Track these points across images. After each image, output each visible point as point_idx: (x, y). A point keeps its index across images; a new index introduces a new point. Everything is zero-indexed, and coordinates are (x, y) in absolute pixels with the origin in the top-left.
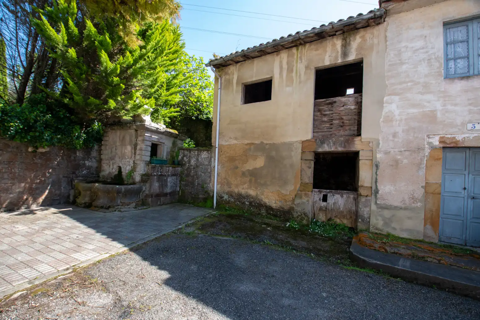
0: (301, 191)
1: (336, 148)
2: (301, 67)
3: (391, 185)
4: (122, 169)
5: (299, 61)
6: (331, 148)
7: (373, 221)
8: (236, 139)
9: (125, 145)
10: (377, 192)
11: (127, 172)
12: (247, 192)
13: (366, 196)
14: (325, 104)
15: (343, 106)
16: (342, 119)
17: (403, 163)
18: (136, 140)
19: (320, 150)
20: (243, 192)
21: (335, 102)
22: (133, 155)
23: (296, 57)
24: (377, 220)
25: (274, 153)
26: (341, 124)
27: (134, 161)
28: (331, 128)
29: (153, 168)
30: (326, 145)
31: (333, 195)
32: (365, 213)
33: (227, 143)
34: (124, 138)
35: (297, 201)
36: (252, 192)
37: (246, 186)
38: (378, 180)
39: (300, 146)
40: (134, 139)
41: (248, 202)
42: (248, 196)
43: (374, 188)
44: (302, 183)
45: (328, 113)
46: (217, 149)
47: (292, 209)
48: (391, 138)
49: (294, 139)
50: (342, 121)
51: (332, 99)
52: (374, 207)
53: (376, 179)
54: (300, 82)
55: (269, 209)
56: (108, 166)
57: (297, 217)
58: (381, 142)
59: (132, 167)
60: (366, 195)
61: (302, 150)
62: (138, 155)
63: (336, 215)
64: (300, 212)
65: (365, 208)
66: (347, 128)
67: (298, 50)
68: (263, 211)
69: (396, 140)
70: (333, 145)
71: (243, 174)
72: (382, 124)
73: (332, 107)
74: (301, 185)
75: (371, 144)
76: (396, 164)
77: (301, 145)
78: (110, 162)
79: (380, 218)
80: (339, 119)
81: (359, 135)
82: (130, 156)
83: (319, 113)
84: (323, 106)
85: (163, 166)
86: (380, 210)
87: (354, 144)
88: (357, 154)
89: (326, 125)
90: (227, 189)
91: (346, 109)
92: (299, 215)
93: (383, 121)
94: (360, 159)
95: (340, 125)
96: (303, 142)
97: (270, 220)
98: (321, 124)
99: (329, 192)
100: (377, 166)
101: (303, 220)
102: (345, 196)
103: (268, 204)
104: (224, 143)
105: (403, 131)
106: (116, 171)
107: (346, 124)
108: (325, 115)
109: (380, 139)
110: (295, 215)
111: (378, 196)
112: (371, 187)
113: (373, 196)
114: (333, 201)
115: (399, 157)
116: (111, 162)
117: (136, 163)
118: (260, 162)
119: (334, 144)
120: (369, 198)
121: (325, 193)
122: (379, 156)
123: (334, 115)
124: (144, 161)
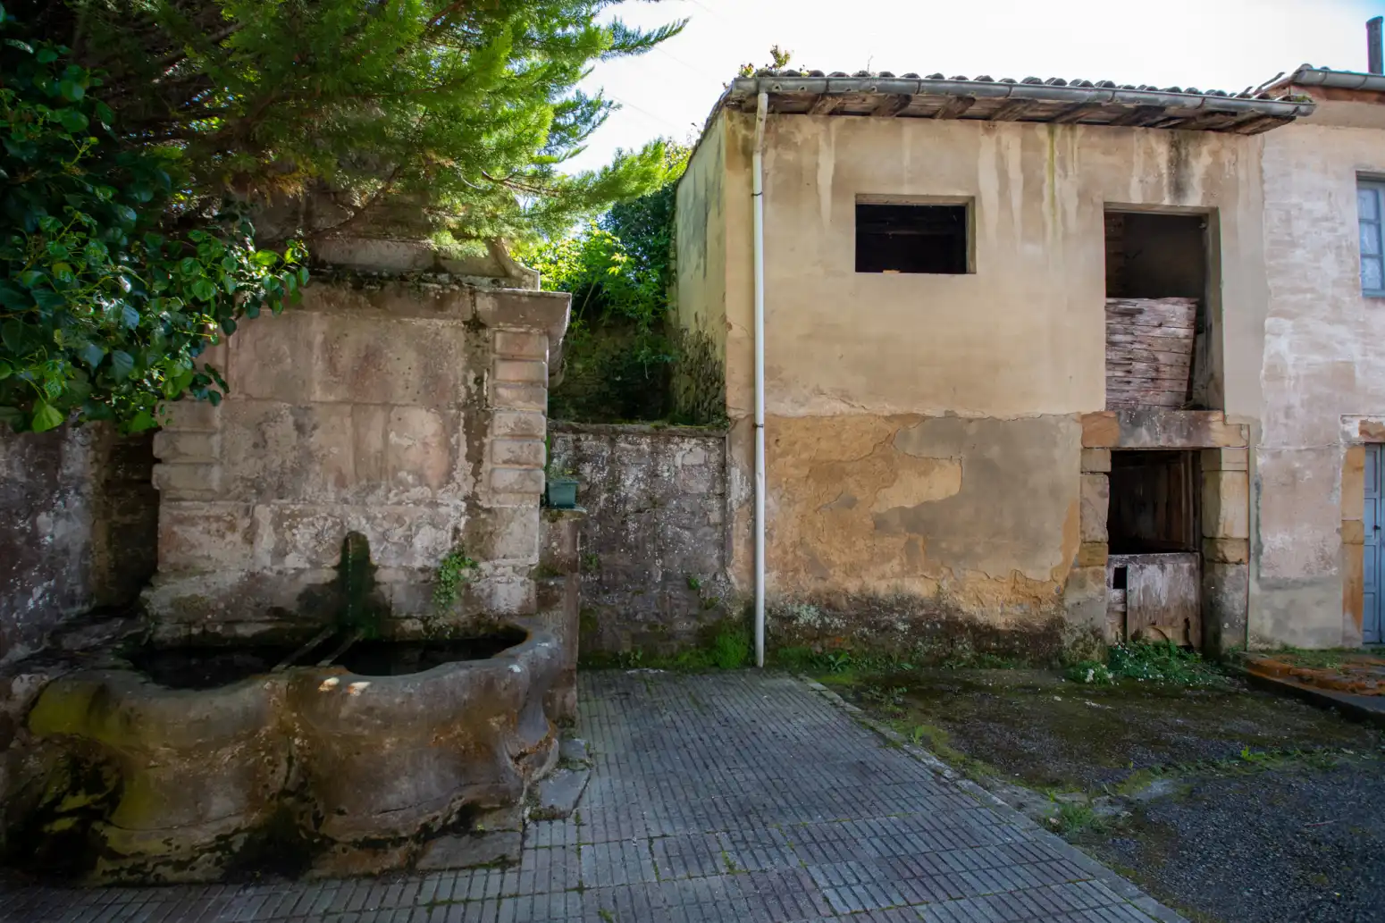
0: (1082, 566)
1: (1170, 440)
2: (1065, 188)
3: (1286, 531)
4: (373, 547)
5: (1058, 171)
6: (1158, 439)
7: (1254, 622)
8: (844, 395)
9: (387, 406)
11: (418, 563)
13: (1238, 563)
15: (1160, 325)
16: (1156, 359)
17: (1305, 478)
18: (479, 381)
19: (1131, 444)
20: (882, 588)
21: (1140, 311)
22: (464, 467)
23: (1047, 154)
24: (1262, 617)
25: (994, 452)
26: (1154, 375)
27: (472, 502)
28: (1129, 382)
30: (1143, 431)
31: (1141, 568)
32: (1236, 606)
34: (370, 358)
35: (1073, 597)
38: (1262, 522)
39: (1076, 430)
40: (456, 368)
43: (1253, 541)
44: (1084, 542)
45: (1120, 338)
49: (1061, 410)
50: (1155, 365)
51: (1133, 301)
52: (1254, 588)
53: (1258, 519)
54: (1066, 236)
56: (237, 537)
57: (1074, 646)
58: (1264, 427)
59: (456, 530)
60: (1236, 559)
61: (1083, 443)
62: (505, 462)
63: (1153, 619)
64: (1081, 630)
65: (1235, 594)
66: (1165, 385)
67: (1052, 133)
69: (1291, 423)
70: (1162, 429)
73: (1133, 324)
74: (1081, 548)
75: (1245, 432)
76: (1292, 480)
77: (1079, 427)
78: (248, 512)
79: (1266, 613)
80: (1147, 359)
82: (434, 474)
86: (1266, 593)
87: (1208, 429)
91: (1166, 335)
92: (1078, 640)
93: (1266, 378)
94: (1223, 469)
95: (1148, 375)
96: (1085, 419)
99: (1127, 561)
100: (1258, 486)
101: (1089, 653)
102: (1169, 567)
104: (788, 410)
106: (316, 565)
107: (1163, 376)
108: (1113, 345)
109: (1264, 418)
110: (1068, 640)
111: (1263, 559)
112: (1247, 540)
113: (1252, 561)
114: (1143, 585)
115: (1297, 465)
116: (264, 513)
117: (489, 511)
119: (1164, 428)
120: (1243, 567)
121: (1118, 565)
122: (1261, 461)
123: (1137, 346)
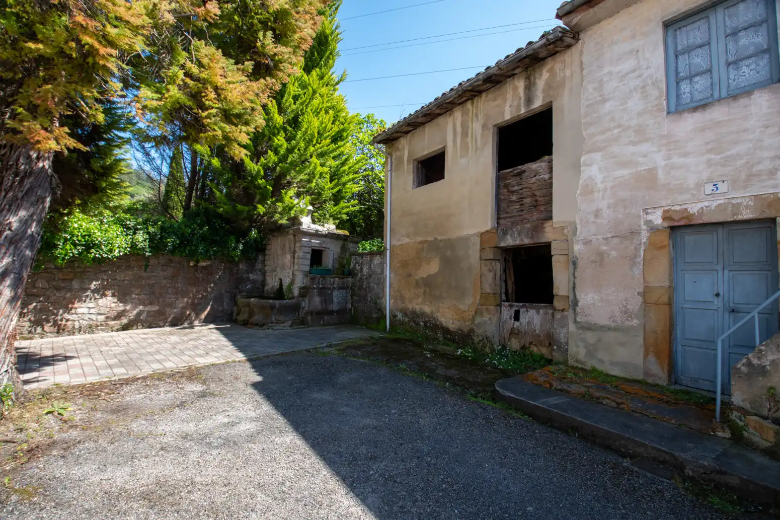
0: (481, 305)
1: (522, 240)
3: (595, 292)
4: (283, 281)
5: (475, 119)
6: (516, 241)
7: (572, 349)
8: (408, 236)
9: (285, 254)
10: (575, 303)
11: (287, 285)
12: (421, 309)
13: (563, 311)
14: (512, 176)
15: (535, 175)
16: (534, 195)
17: (610, 257)
18: (295, 247)
19: (503, 244)
20: (417, 308)
21: (524, 171)
22: (292, 265)
24: (578, 347)
25: (449, 253)
26: (535, 203)
27: (293, 272)
28: (522, 211)
29: (313, 279)
30: (509, 237)
31: (527, 311)
32: (562, 336)
33: (399, 243)
34: (284, 245)
35: (478, 320)
36: (427, 309)
37: (420, 300)
38: (577, 286)
39: (478, 240)
40: (293, 246)
41: (423, 322)
42: (423, 314)
43: (571, 298)
44: (482, 293)
45: (516, 188)
46: (388, 252)
47: (472, 331)
48: (592, 219)
49: (472, 231)
50: (534, 199)
51: (520, 167)
52: (572, 327)
53: (574, 284)
55: (446, 331)
57: (479, 343)
58: (578, 226)
59: (291, 278)
60: (562, 308)
61: (481, 246)
62: (297, 264)
63: (532, 340)
64: (481, 336)
65: (561, 329)
66: (542, 208)
68: (440, 335)
69: (599, 221)
70: (517, 236)
71: (417, 284)
72: (579, 199)
73: (521, 179)
74: (481, 296)
75: (565, 231)
76: (600, 259)
77: (479, 238)
79: (581, 344)
80: (531, 196)
81: (551, 218)
82: (289, 267)
83: (505, 190)
84: (510, 179)
85: (324, 277)
86: (581, 331)
87: (544, 232)
88: (548, 246)
89: (516, 207)
90: (401, 306)
91: (538, 180)
92: (480, 341)
93: (581, 195)
94: (552, 254)
95: (532, 205)
96: (482, 235)
97: (446, 348)
98: (508, 206)
99: (520, 307)
100: (575, 264)
102: (541, 311)
103: (444, 325)
104: (395, 243)
105: (608, 207)
107: (540, 203)
108: (513, 192)
109: (577, 221)
110: (476, 340)
111: (578, 309)
112: (568, 297)
113: (570, 310)
114: (527, 320)
115: (604, 248)
117: (295, 275)
118: (433, 267)
119: (519, 234)
120: (566, 313)
121: (516, 308)
122: (576, 248)
123: (525, 190)
124: (302, 271)
